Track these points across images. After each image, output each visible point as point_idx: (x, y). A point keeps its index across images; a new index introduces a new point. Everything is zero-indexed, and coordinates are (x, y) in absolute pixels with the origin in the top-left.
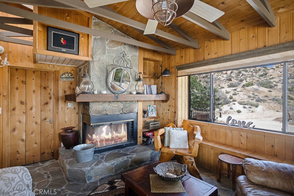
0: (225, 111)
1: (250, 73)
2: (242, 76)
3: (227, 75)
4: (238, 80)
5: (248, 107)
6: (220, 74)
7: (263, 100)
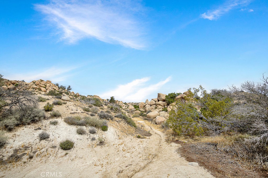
0: (16, 151)
5: (87, 131)
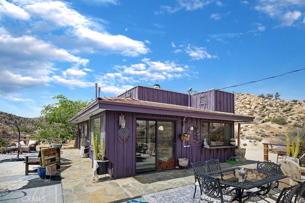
1: (275, 108)
2: (266, 110)
3: (250, 110)
4: (260, 116)
5: (253, 141)
6: (243, 109)
7: (268, 136)
